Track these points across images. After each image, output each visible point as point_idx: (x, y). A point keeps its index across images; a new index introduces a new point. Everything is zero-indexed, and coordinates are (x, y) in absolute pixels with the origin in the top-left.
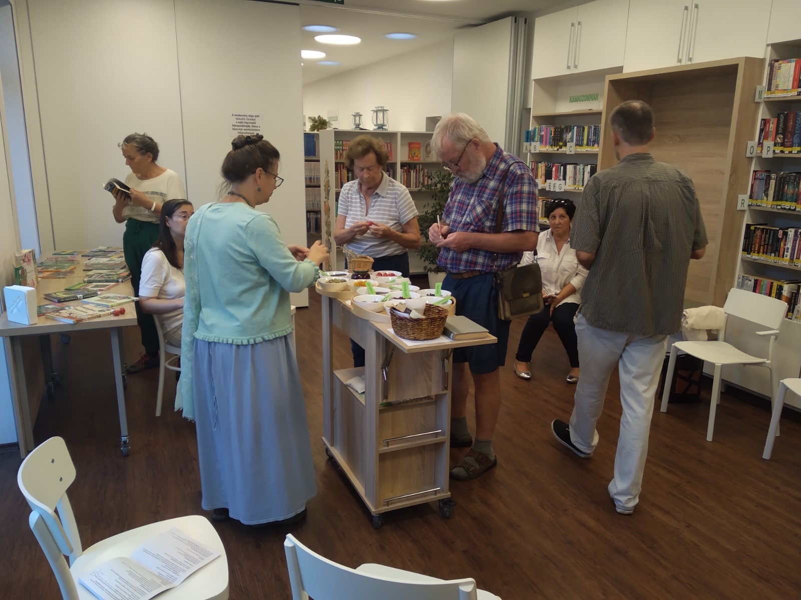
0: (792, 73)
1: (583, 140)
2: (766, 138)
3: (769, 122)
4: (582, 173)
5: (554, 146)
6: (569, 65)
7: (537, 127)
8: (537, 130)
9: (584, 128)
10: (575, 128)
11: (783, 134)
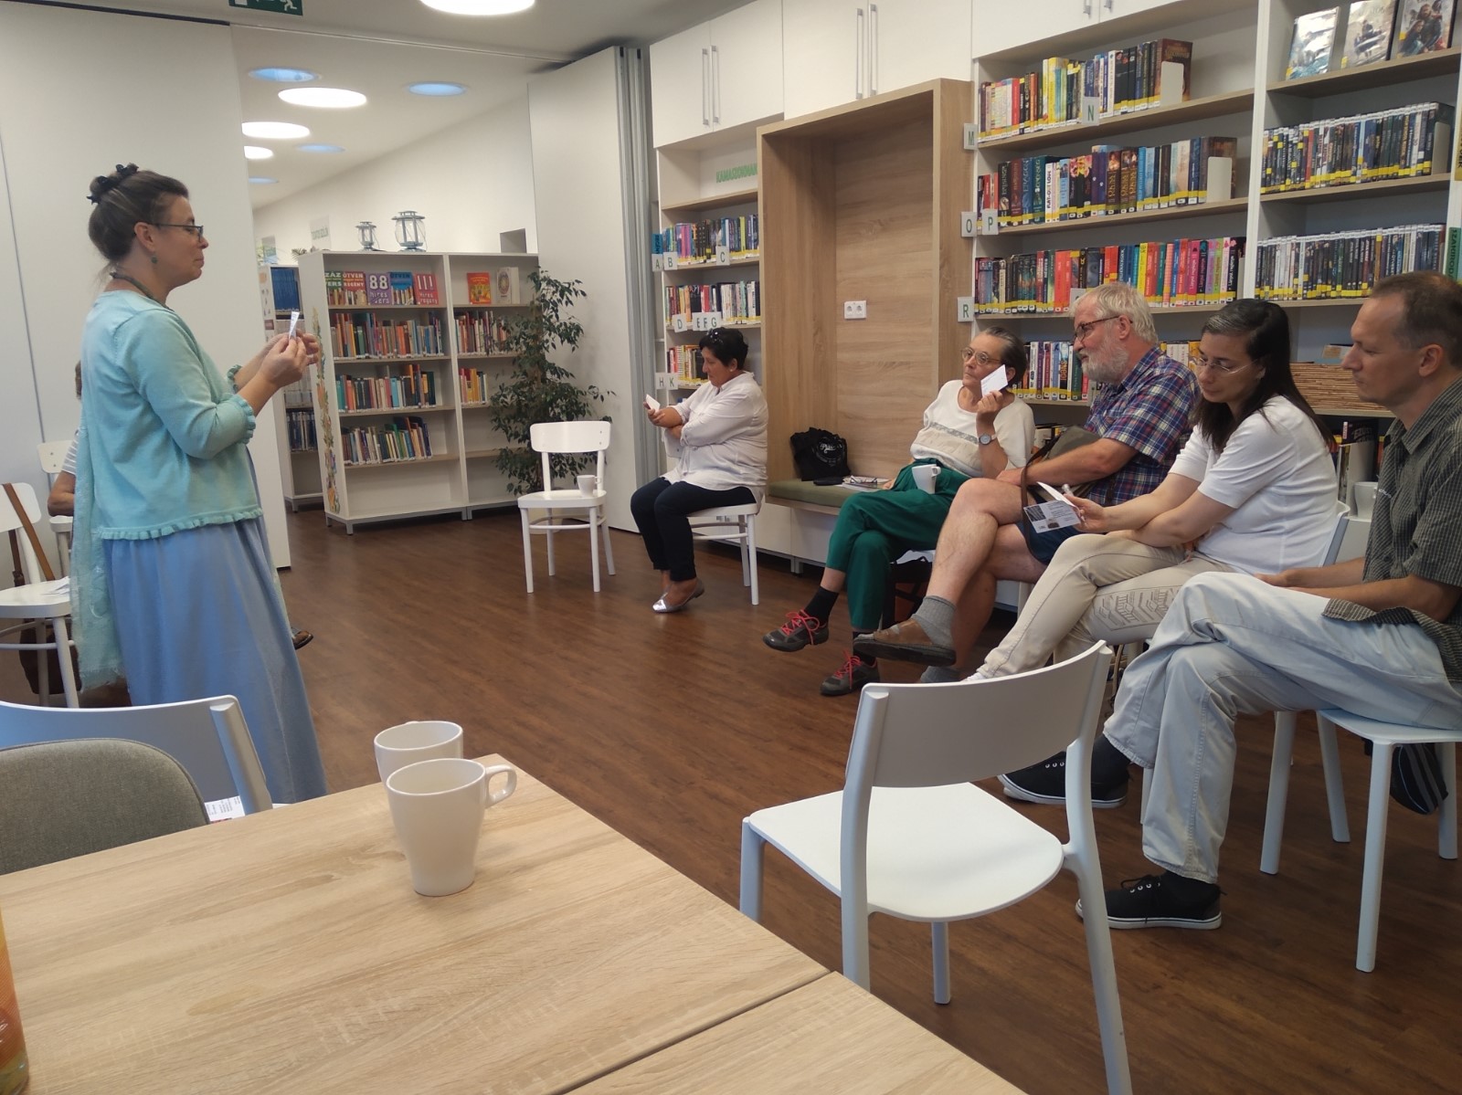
0: (1010, 101)
1: (739, 240)
2: (987, 206)
3: (988, 181)
4: (744, 296)
5: (699, 255)
6: (707, 118)
7: (671, 226)
8: (671, 232)
9: (739, 221)
10: (727, 221)
11: (1008, 196)
